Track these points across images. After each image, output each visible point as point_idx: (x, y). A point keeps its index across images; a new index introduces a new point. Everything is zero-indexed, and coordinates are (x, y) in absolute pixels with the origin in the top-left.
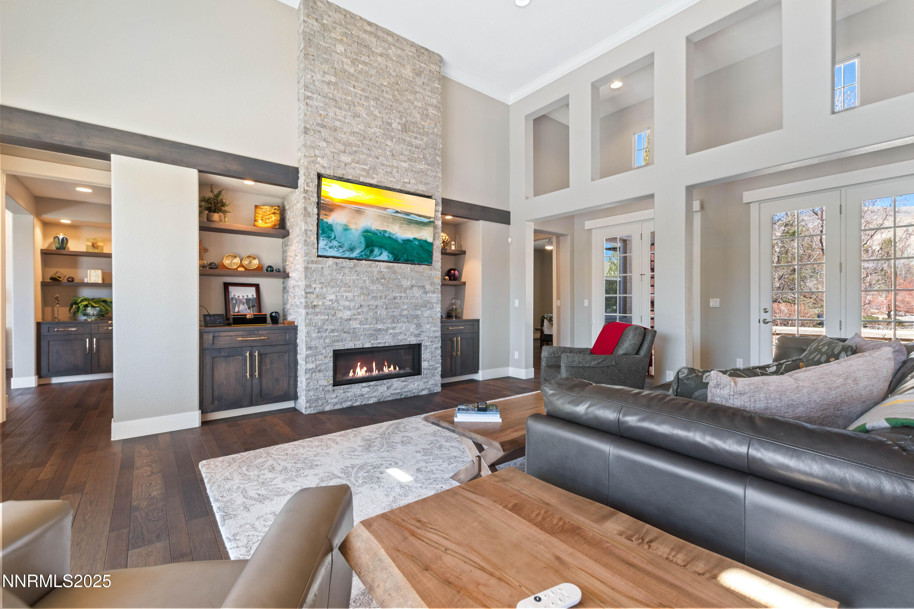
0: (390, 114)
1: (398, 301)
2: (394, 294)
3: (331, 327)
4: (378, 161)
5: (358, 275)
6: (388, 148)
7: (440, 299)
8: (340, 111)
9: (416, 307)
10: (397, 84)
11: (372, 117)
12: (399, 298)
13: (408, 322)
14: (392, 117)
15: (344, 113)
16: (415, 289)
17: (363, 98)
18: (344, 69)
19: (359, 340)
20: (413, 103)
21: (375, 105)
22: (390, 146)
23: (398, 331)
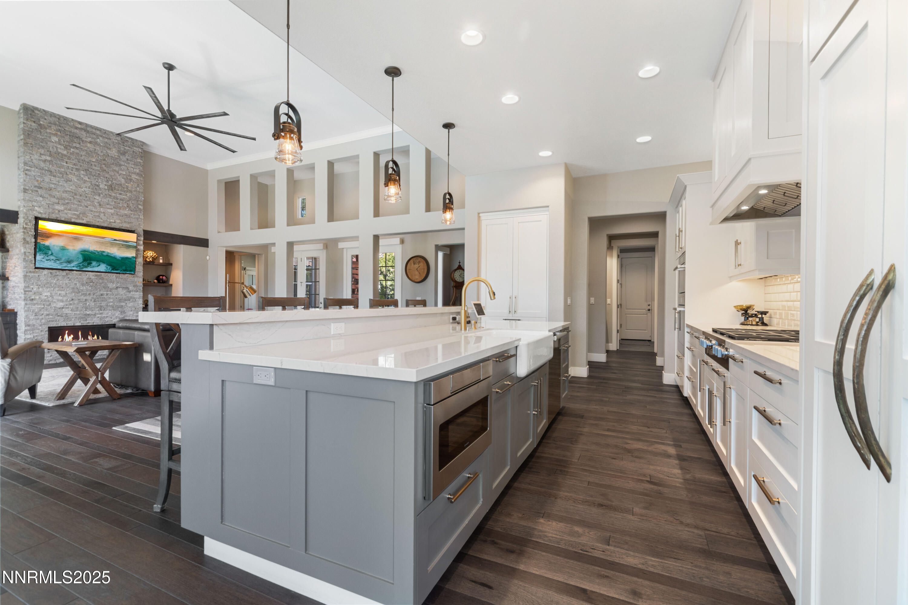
0: (98, 179)
1: (105, 296)
2: (101, 292)
3: (46, 313)
4: (88, 209)
5: (70, 280)
6: (96, 201)
7: (142, 295)
8: (55, 178)
9: (120, 300)
10: (104, 160)
11: (82, 181)
12: (105, 295)
13: (114, 310)
14: (100, 181)
15: (57, 179)
16: (120, 290)
17: (74, 170)
18: (58, 152)
19: (71, 321)
20: (118, 172)
21: (85, 174)
22: (98, 199)
23: (105, 316)
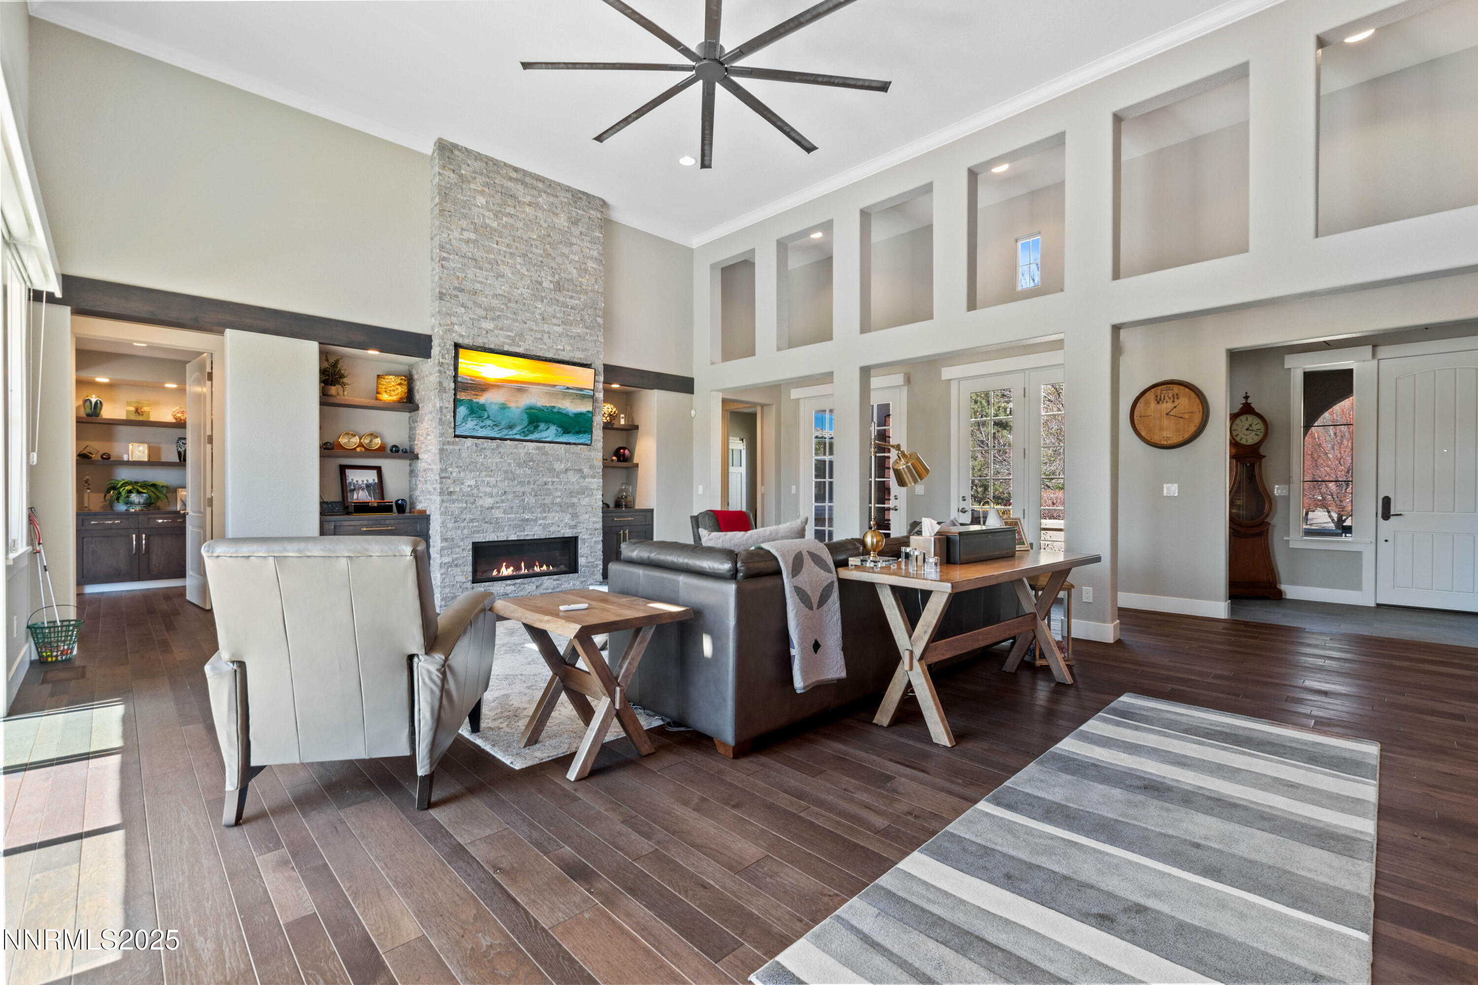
0: (540, 272)
1: (549, 486)
2: (545, 479)
3: (469, 516)
4: (526, 326)
5: (501, 458)
6: (538, 311)
7: (601, 484)
8: (481, 272)
9: (571, 494)
10: (549, 236)
11: (518, 276)
12: (550, 483)
13: (562, 511)
14: (543, 274)
15: (485, 273)
16: (570, 474)
17: (508, 255)
18: (485, 223)
19: (503, 531)
20: (568, 257)
21: (523, 262)
22: (540, 309)
23: (550, 522)
